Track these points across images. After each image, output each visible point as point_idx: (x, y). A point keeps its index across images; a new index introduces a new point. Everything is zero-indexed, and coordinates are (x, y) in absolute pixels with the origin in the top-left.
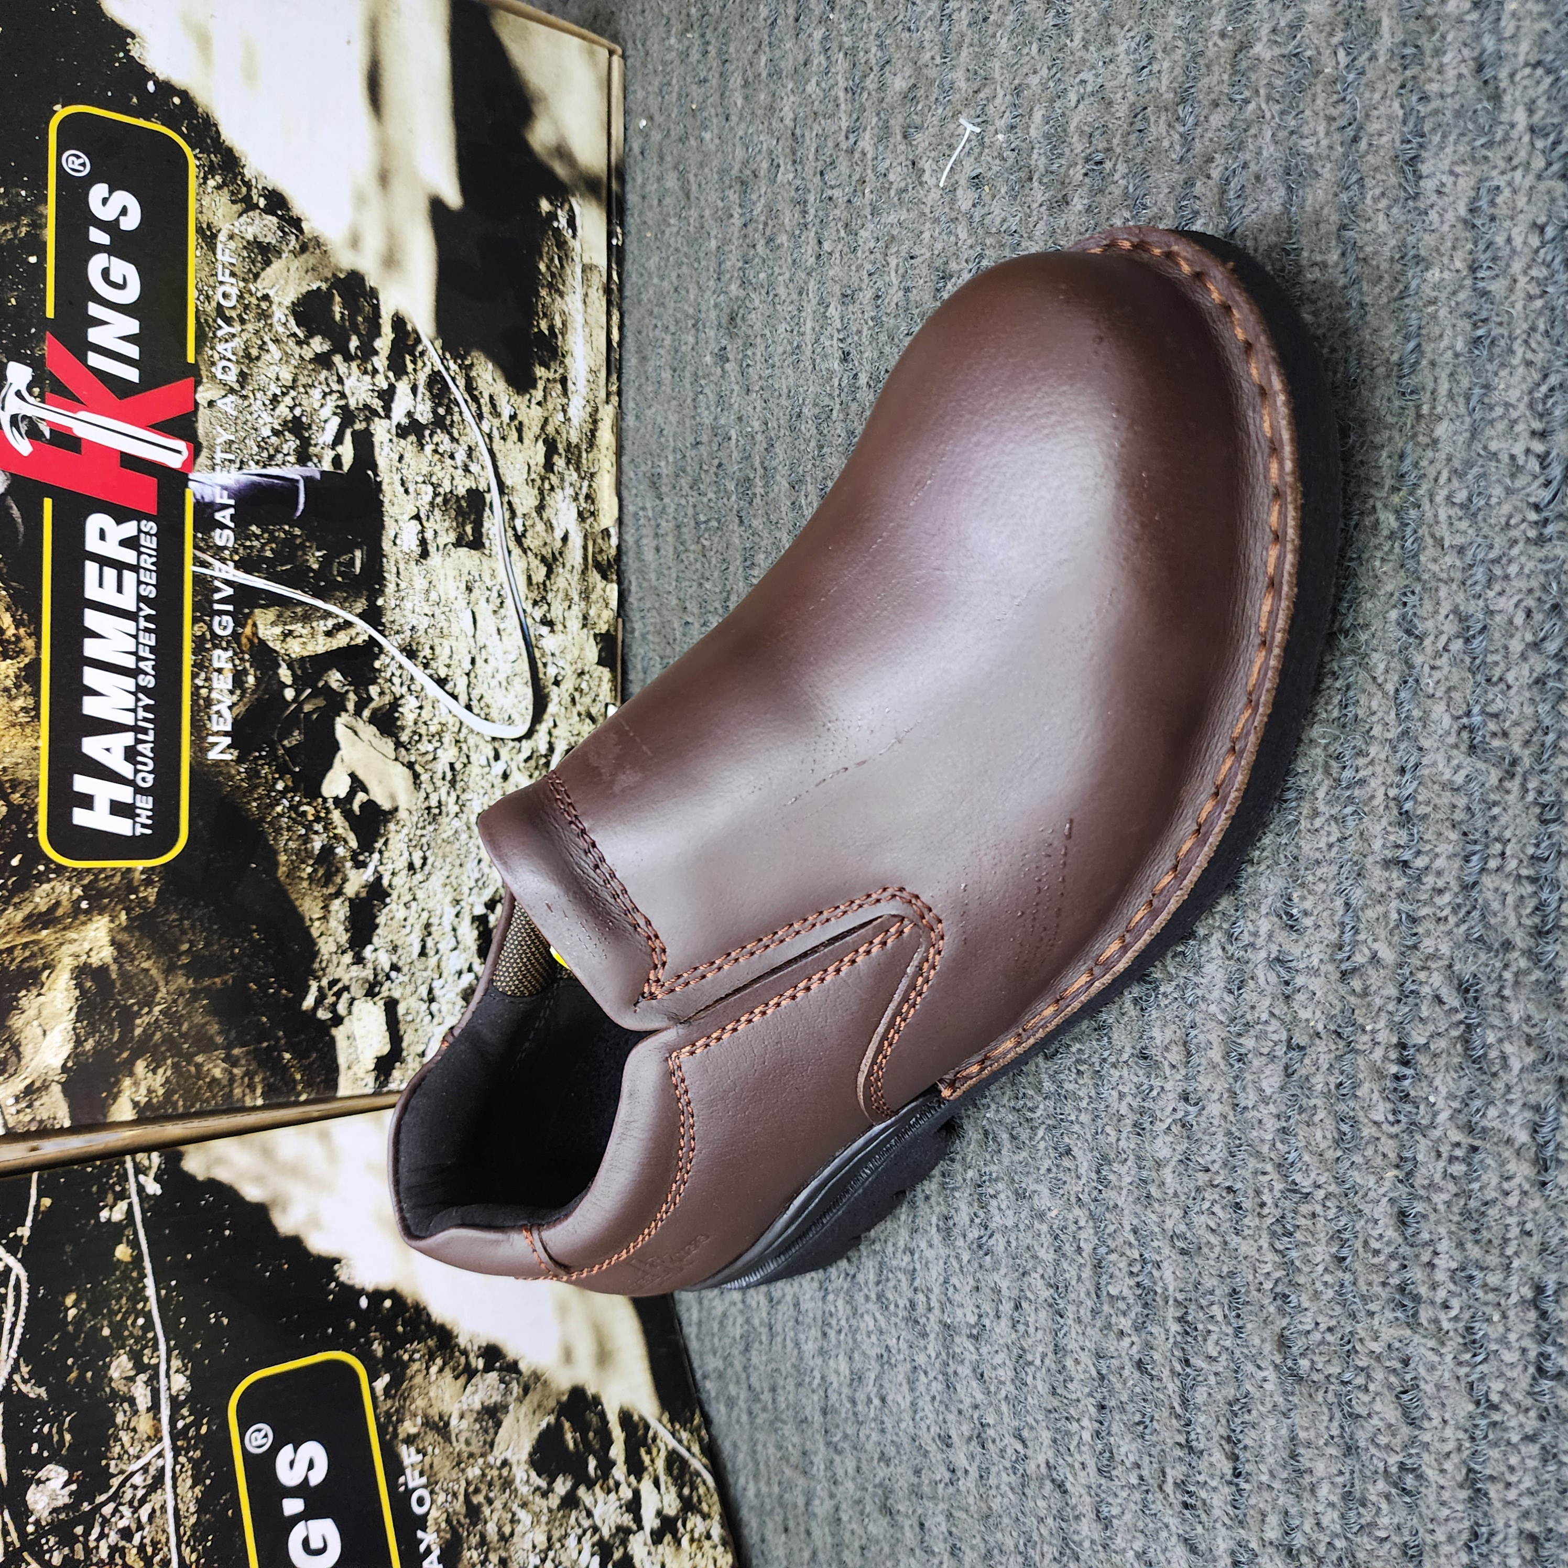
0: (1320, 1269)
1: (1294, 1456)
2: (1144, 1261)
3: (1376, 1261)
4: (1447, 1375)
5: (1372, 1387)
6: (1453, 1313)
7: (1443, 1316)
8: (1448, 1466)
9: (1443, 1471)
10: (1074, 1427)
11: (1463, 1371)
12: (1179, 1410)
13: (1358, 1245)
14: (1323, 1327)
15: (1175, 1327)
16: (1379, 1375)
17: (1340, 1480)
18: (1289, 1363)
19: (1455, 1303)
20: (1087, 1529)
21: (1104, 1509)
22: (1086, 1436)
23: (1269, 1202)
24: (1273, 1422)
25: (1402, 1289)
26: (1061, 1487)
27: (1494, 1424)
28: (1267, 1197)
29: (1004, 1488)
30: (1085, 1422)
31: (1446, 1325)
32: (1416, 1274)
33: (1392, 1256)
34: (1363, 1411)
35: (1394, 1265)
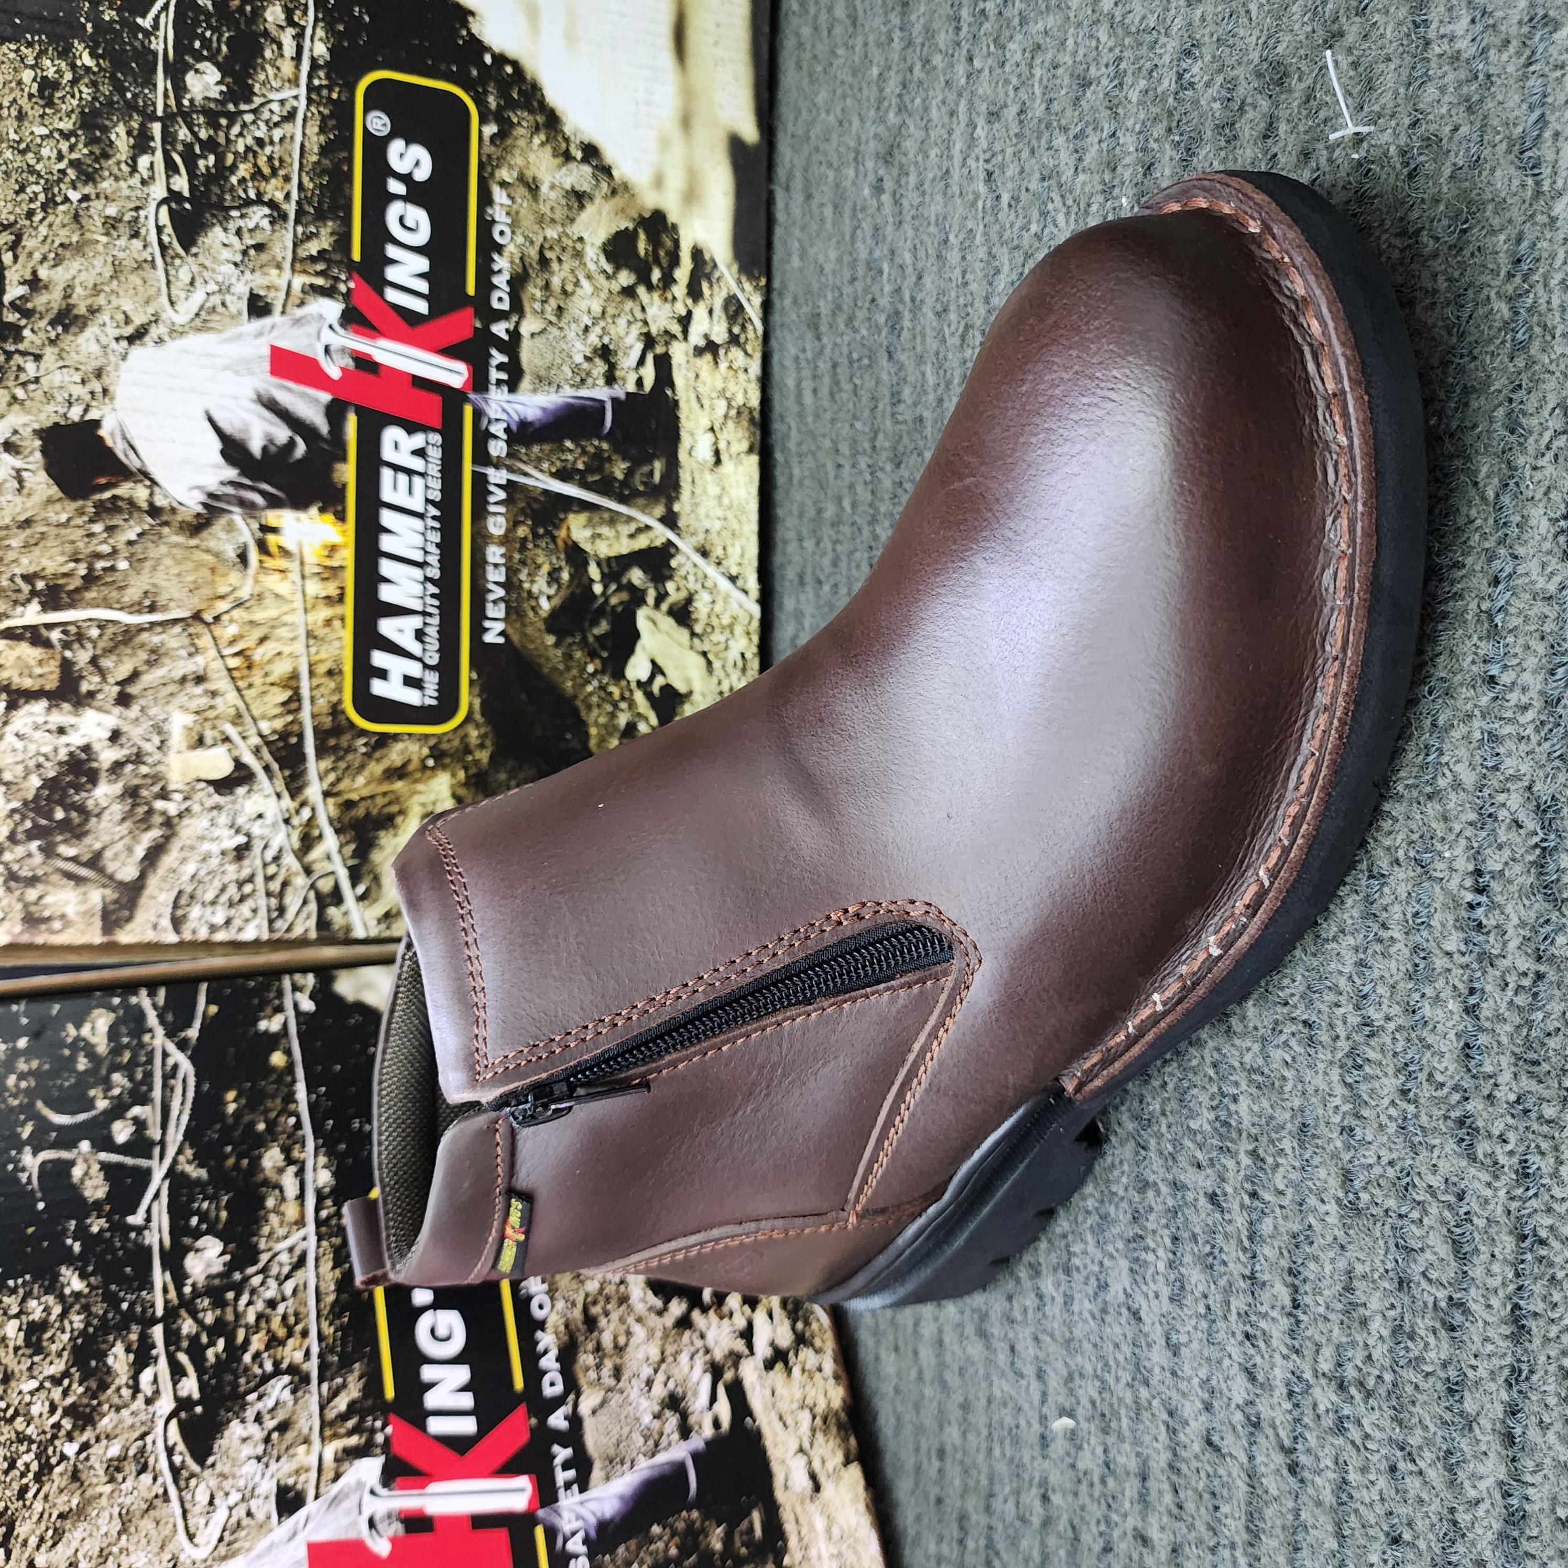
0: (1386, 1102)
1: (1349, 1289)
2: (1223, 1095)
3: (1439, 1093)
4: (1499, 1210)
5: (1426, 1221)
6: (1509, 1147)
7: (1498, 1150)
8: (1495, 1302)
9: (1489, 1306)
10: (1150, 1257)
11: (1514, 1205)
12: (1246, 1243)
13: (1422, 1076)
14: (1384, 1161)
15: (1246, 1161)
16: (1434, 1209)
17: (1391, 1313)
18: (1351, 1196)
19: (1512, 1137)
20: (1158, 1357)
21: (1174, 1338)
22: (1161, 1266)
23: (1343, 1035)
24: (1331, 1254)
25: (1461, 1122)
26: (1136, 1315)
27: (1541, 1259)
28: (1341, 1030)
29: (1087, 1315)
30: (1161, 1252)
31: (1502, 1159)
32: (1475, 1105)
33: (1456, 1088)
34: (1416, 1245)
35: (1456, 1097)
